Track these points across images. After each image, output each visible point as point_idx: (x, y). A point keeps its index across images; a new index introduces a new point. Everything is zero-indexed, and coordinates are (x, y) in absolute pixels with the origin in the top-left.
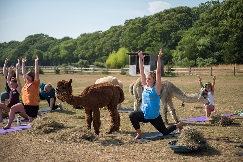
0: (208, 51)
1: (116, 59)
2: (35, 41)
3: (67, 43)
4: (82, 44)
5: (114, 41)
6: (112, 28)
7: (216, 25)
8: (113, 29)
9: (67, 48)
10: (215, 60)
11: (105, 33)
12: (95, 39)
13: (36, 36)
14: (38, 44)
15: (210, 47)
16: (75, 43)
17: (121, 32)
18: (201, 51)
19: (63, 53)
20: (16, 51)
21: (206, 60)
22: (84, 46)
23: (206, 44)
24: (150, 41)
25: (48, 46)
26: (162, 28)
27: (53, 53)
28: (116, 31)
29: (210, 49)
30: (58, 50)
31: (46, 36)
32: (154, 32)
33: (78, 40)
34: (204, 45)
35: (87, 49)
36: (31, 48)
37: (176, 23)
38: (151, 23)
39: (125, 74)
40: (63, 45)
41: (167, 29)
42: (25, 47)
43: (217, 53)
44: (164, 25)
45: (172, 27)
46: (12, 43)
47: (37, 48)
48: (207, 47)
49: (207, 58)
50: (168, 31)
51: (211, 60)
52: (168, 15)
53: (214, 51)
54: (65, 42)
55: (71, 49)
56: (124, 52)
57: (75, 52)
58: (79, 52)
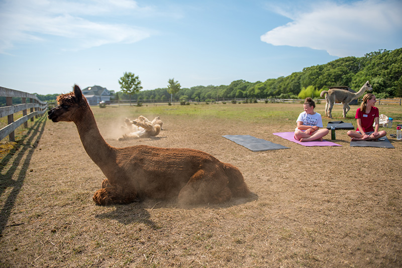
0: (382, 88)
1: (305, 94)
2: (237, 84)
3: (260, 85)
4: (270, 85)
5: (295, 83)
6: (293, 74)
7: (386, 68)
8: (295, 74)
9: (259, 89)
10: (388, 95)
11: (288, 78)
12: (281, 82)
13: (238, 81)
14: (238, 86)
15: (383, 84)
16: (265, 85)
17: (301, 76)
18: (375, 88)
19: (257, 91)
20: (226, 91)
21: (379, 94)
22: (272, 86)
23: (380, 82)
24: (326, 82)
25: (246, 87)
26: (335, 72)
27: (250, 92)
28: (297, 75)
29: (383, 86)
30: (253, 90)
31: (244, 81)
32: (329, 75)
33: (266, 82)
34: (378, 83)
35: (274, 88)
36: (234, 89)
37: (345, 69)
38: (325, 69)
39: (320, 103)
40: (257, 86)
41: (340, 73)
42: (231, 88)
43: (389, 89)
44: (337, 70)
45: (344, 72)
46: (222, 86)
47: (239, 89)
48: (380, 85)
49: (380, 93)
50: (339, 74)
51: (384, 94)
52: (338, 63)
53: (386, 88)
54: (258, 84)
55: (262, 89)
56: (311, 89)
57: (265, 91)
58: (269, 90)
